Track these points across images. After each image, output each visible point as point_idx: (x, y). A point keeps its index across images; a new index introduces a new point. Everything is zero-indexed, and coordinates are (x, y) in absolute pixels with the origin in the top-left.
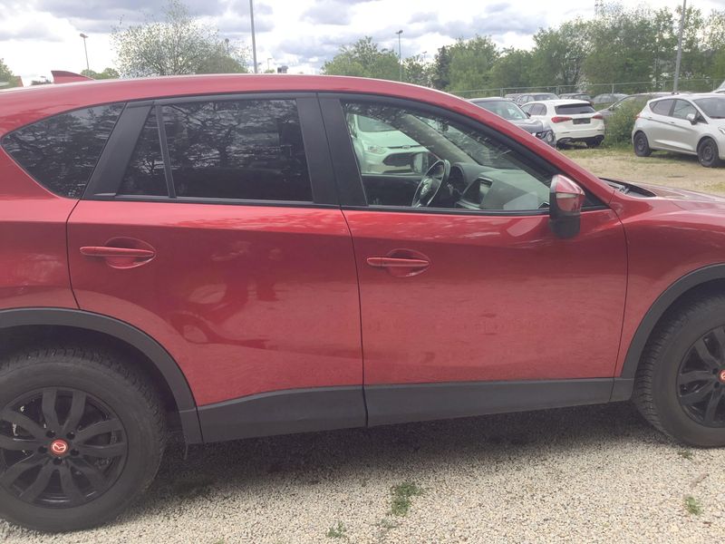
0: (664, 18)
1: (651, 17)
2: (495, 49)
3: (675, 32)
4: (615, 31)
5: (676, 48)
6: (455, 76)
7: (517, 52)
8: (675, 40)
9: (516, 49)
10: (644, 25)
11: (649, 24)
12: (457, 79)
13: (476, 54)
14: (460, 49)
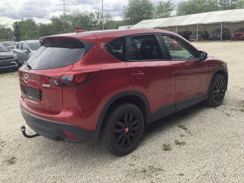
0: (92, 15)
1: (88, 15)
2: (36, 23)
3: (96, 19)
4: (78, 18)
5: (97, 24)
6: (23, 32)
7: (43, 24)
8: (96, 22)
9: (43, 23)
10: (86, 17)
11: (88, 16)
12: (25, 33)
13: (29, 24)
14: (23, 23)
